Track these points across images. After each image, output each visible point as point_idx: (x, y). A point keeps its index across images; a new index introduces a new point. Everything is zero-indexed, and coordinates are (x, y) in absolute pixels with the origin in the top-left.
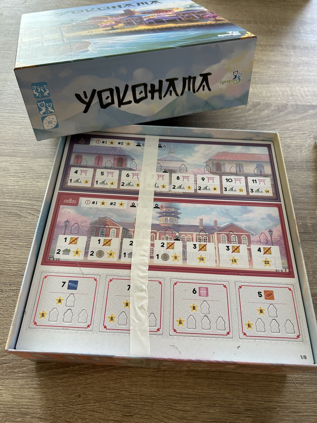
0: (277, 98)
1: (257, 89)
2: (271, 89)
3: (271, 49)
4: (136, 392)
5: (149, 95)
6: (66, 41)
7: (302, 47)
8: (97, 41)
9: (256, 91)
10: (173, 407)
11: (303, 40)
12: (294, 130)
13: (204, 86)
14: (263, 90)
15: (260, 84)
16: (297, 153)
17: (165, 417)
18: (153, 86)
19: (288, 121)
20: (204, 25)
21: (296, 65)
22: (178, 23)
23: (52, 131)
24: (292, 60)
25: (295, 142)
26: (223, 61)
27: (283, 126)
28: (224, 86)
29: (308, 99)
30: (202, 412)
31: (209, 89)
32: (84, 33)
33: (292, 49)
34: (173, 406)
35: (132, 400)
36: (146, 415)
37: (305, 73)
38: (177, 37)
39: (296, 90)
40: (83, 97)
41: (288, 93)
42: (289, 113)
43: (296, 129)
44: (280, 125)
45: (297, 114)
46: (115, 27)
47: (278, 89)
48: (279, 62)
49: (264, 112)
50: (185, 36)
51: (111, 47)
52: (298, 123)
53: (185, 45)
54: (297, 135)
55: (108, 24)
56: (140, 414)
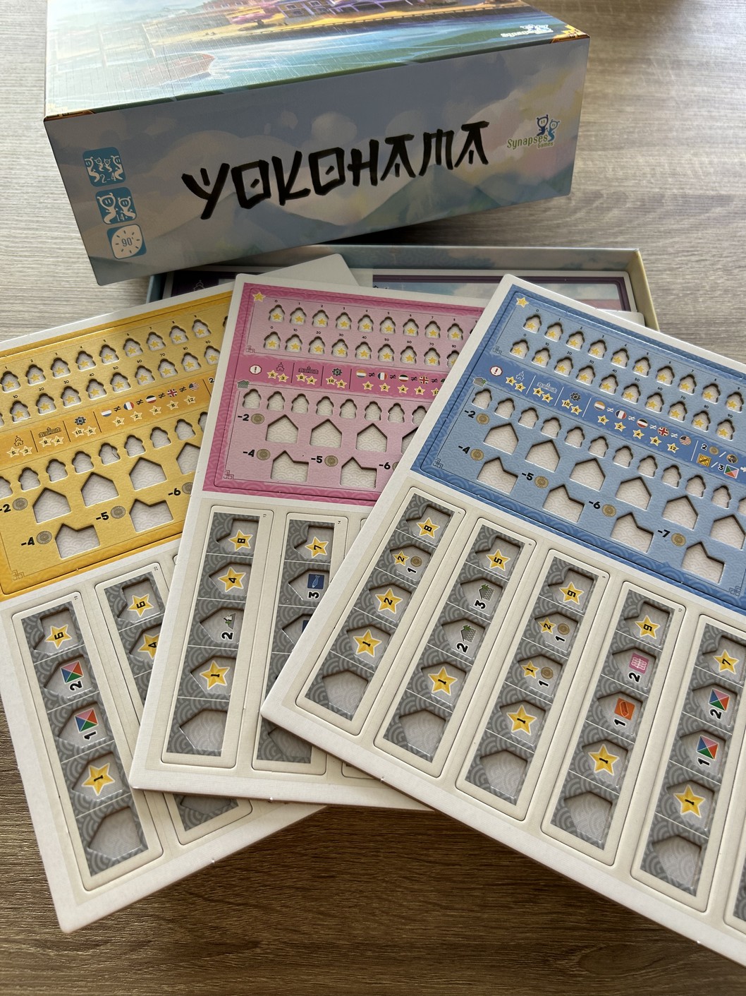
0: (640, 180)
1: (592, 161)
2: (625, 160)
3: (624, 68)
4: (340, 827)
5: (349, 175)
6: (156, 54)
7: (695, 63)
8: (228, 54)
9: (591, 166)
10: (422, 857)
11: (698, 46)
12: (678, 252)
13: (471, 153)
14: (607, 164)
15: (601, 150)
16: (687, 304)
17: (404, 877)
18: (356, 154)
19: (665, 232)
20: (468, 13)
21: (681, 106)
22: (411, 9)
23: (131, 263)
24: (673, 93)
25: (681, 281)
26: (515, 94)
27: (654, 245)
28: (517, 153)
29: (709, 183)
30: (486, 865)
31: (484, 161)
32: (196, 36)
33: (673, 68)
34: (422, 855)
35: (331, 844)
36: (364, 875)
37: (703, 124)
38: (409, 40)
39: (683, 162)
40: (199, 181)
41: (664, 169)
42: (667, 215)
43: (683, 251)
44: (647, 242)
45: (686, 217)
46: (265, 21)
47: (641, 161)
48: (644, 99)
49: (610, 215)
50: (426, 37)
51: (260, 66)
52: (687, 238)
53: (427, 57)
54: (687, 264)
55: (250, 15)
56: (350, 874)
